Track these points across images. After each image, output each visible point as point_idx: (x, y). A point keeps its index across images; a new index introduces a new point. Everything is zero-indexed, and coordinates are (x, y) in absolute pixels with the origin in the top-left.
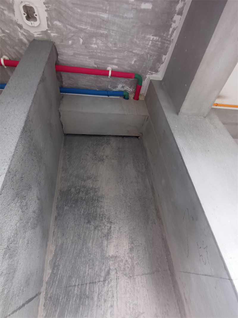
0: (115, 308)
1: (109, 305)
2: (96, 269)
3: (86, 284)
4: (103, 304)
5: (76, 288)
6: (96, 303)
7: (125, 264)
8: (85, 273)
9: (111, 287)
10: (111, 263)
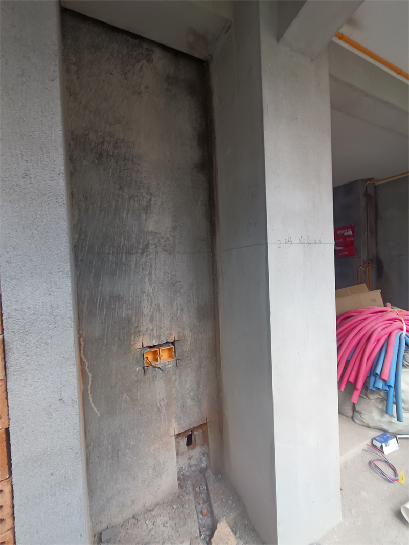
0: (153, 276)
1: (147, 273)
2: (133, 242)
3: (122, 253)
4: (141, 272)
5: (111, 256)
6: (133, 270)
7: (166, 241)
8: (120, 243)
9: (150, 259)
10: (150, 237)
